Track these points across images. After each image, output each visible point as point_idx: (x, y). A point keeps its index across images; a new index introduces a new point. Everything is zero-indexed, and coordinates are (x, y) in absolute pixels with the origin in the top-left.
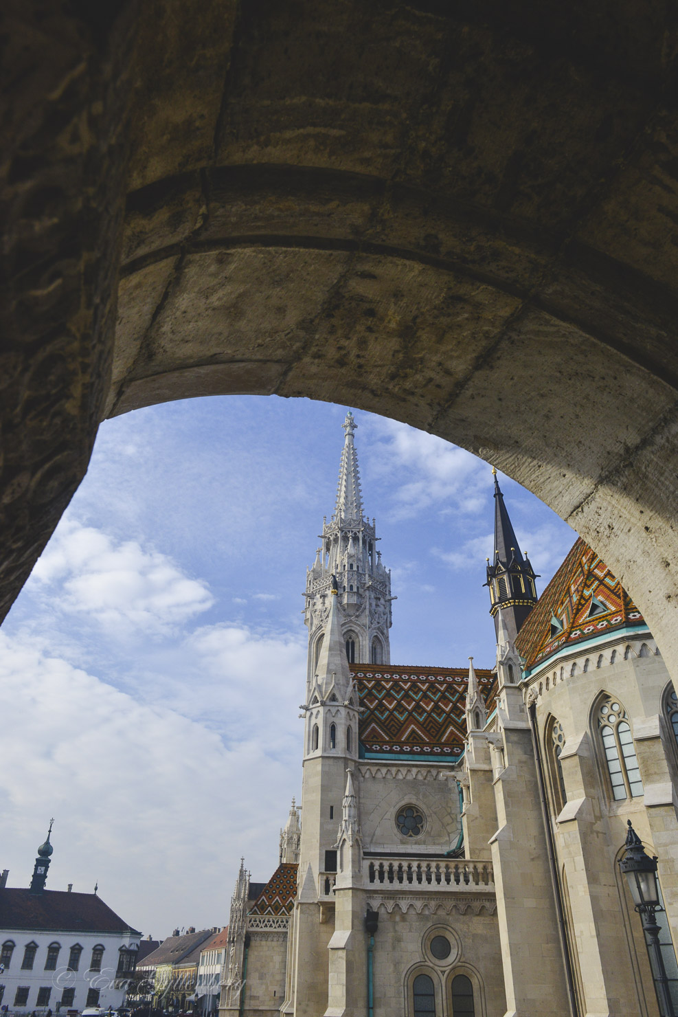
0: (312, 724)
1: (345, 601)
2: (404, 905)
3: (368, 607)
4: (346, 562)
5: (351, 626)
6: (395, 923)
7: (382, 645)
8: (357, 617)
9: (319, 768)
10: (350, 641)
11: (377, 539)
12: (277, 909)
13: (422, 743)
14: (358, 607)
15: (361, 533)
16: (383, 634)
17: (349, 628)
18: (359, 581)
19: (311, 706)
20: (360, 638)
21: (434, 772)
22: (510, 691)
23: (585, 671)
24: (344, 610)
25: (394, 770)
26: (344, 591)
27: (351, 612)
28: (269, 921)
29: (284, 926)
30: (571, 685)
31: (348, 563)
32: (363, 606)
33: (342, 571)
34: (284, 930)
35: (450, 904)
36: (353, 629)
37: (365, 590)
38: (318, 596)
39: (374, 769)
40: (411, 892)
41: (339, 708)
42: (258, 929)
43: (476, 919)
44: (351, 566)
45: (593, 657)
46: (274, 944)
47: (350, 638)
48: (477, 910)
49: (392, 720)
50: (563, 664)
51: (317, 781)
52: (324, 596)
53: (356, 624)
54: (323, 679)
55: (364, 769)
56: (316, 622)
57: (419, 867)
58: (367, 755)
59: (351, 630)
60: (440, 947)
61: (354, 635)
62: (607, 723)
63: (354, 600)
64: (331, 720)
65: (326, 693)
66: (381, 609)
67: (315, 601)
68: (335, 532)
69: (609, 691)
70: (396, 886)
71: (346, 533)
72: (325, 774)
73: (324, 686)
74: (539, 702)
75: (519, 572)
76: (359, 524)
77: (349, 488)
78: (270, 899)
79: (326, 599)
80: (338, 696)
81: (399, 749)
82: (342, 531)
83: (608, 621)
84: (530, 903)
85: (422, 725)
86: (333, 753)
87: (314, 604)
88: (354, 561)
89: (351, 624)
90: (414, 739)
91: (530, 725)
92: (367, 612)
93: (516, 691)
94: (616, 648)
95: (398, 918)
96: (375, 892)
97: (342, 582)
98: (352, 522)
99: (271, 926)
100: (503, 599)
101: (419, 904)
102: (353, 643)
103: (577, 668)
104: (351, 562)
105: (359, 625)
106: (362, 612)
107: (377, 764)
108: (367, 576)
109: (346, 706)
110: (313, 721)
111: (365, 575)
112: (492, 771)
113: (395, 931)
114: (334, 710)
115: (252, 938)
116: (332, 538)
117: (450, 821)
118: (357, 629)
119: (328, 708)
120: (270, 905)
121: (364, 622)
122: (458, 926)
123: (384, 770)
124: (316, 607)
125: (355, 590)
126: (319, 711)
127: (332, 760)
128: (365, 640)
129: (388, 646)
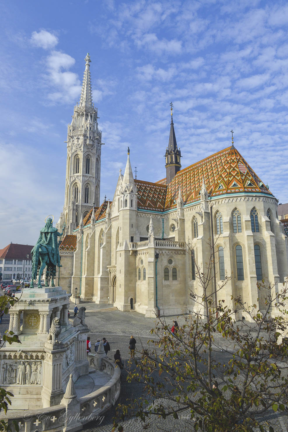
0: (125, 199)
1: (88, 142)
2: (164, 252)
3: (96, 146)
4: (88, 126)
5: (89, 153)
6: (161, 256)
7: (98, 161)
8: (92, 149)
9: (128, 213)
10: (88, 158)
11: (98, 118)
12: (72, 249)
13: (152, 207)
14: (92, 146)
15: (93, 114)
16: (99, 157)
17: (88, 154)
18: (93, 135)
19: (124, 193)
20: (92, 158)
21: (157, 216)
22: (205, 202)
23: (232, 202)
24: (87, 146)
25: (146, 214)
26: (87, 138)
27: (90, 147)
28: (67, 252)
29: (72, 254)
30: (227, 205)
31: (89, 127)
32: (94, 146)
33: (86, 130)
34: (72, 255)
35: (174, 252)
36: (90, 154)
37: (95, 139)
38: (75, 138)
39: (141, 214)
40: (166, 249)
41: (134, 195)
42: (63, 255)
43: (179, 255)
44: (91, 128)
45: (235, 199)
46: (69, 259)
47: (88, 157)
48: (179, 253)
49: (142, 199)
50: (226, 199)
51: (128, 216)
52: (78, 139)
53: (91, 152)
54: (128, 185)
55: (139, 214)
56: (74, 148)
57: (159, 242)
58: (139, 210)
59: (89, 154)
60: (170, 262)
61: (89, 156)
62: (235, 215)
63: (91, 143)
64: (132, 198)
65: (130, 189)
66: (99, 147)
67: (73, 139)
68: (82, 111)
69: (237, 208)
70: (162, 247)
71: (87, 113)
72: (130, 215)
73: (129, 187)
74: (214, 206)
75: (177, 154)
76: (92, 110)
77: (88, 92)
78: (70, 246)
79: (79, 140)
80: (133, 191)
81: (147, 208)
82: (86, 112)
83: (239, 190)
84: (207, 253)
85: (151, 201)
86: (132, 209)
87: (73, 141)
88: (92, 126)
89: (89, 152)
90: (149, 206)
91: (210, 211)
92: (95, 149)
93: (207, 202)
94: (242, 198)
95: (162, 255)
96: (157, 249)
97: (86, 134)
98: (90, 109)
99: (67, 254)
100: (171, 163)
101: (167, 252)
102: (89, 159)
103: (230, 200)
104: (90, 127)
105: (92, 153)
106: (94, 148)
107: (142, 213)
108: (96, 133)
109: (136, 195)
110: (125, 198)
111: (95, 133)
112: (184, 219)
113: (161, 258)
114: (132, 195)
115: (61, 257)
116: (81, 113)
117: (160, 230)
118: (91, 154)
119: (131, 194)
120: (65, 248)
121: (94, 152)
122: (175, 257)
123: (144, 214)
124: (74, 142)
125: (92, 139)
126: (127, 195)
127: (132, 211)
128: (94, 159)
129: (100, 162)
